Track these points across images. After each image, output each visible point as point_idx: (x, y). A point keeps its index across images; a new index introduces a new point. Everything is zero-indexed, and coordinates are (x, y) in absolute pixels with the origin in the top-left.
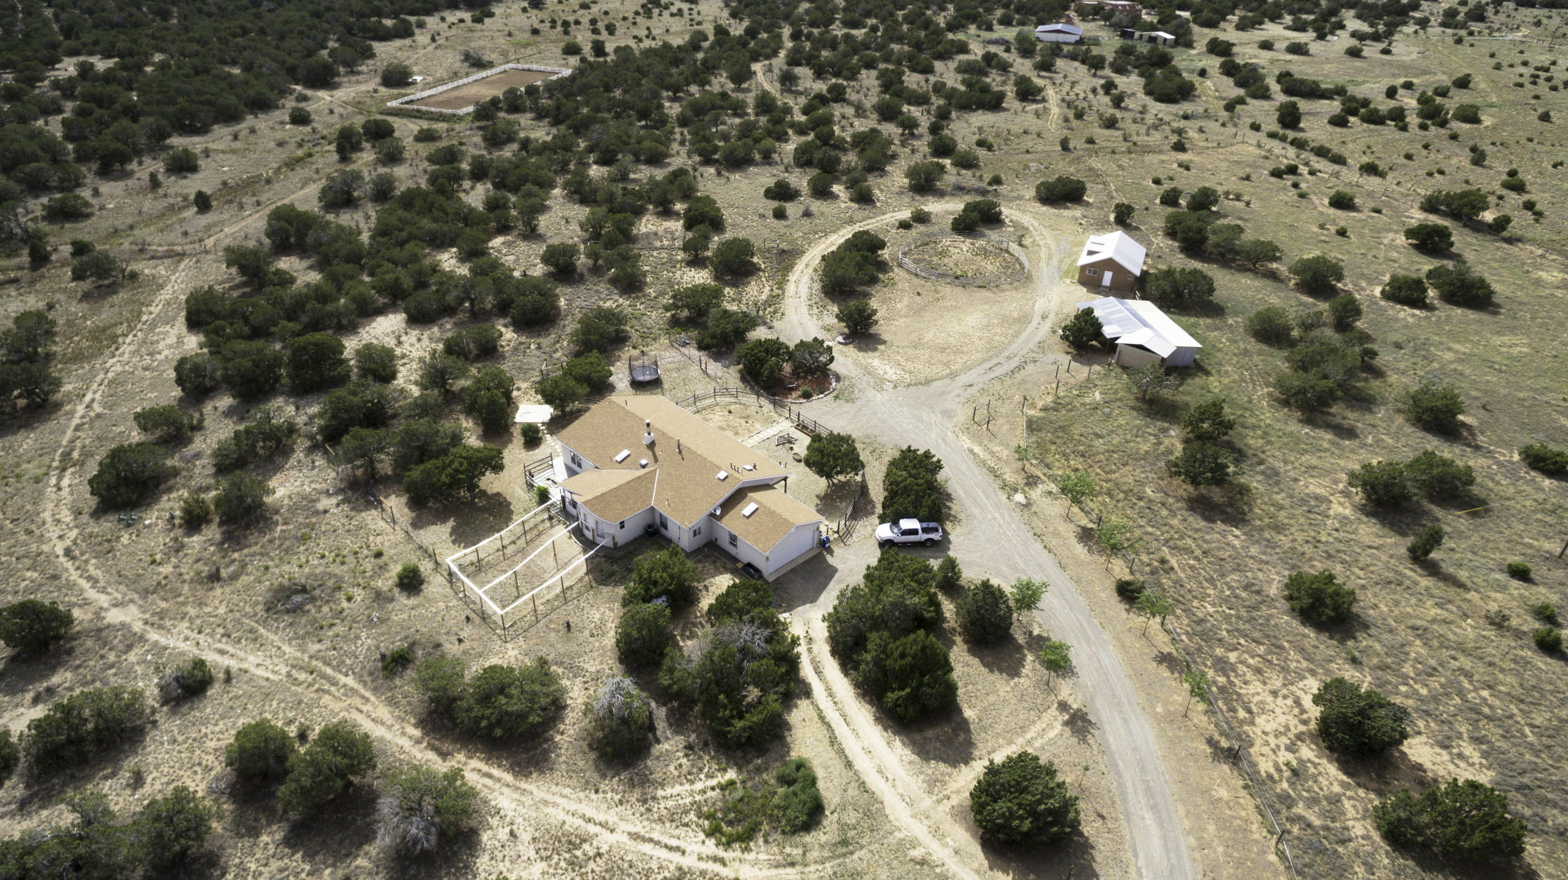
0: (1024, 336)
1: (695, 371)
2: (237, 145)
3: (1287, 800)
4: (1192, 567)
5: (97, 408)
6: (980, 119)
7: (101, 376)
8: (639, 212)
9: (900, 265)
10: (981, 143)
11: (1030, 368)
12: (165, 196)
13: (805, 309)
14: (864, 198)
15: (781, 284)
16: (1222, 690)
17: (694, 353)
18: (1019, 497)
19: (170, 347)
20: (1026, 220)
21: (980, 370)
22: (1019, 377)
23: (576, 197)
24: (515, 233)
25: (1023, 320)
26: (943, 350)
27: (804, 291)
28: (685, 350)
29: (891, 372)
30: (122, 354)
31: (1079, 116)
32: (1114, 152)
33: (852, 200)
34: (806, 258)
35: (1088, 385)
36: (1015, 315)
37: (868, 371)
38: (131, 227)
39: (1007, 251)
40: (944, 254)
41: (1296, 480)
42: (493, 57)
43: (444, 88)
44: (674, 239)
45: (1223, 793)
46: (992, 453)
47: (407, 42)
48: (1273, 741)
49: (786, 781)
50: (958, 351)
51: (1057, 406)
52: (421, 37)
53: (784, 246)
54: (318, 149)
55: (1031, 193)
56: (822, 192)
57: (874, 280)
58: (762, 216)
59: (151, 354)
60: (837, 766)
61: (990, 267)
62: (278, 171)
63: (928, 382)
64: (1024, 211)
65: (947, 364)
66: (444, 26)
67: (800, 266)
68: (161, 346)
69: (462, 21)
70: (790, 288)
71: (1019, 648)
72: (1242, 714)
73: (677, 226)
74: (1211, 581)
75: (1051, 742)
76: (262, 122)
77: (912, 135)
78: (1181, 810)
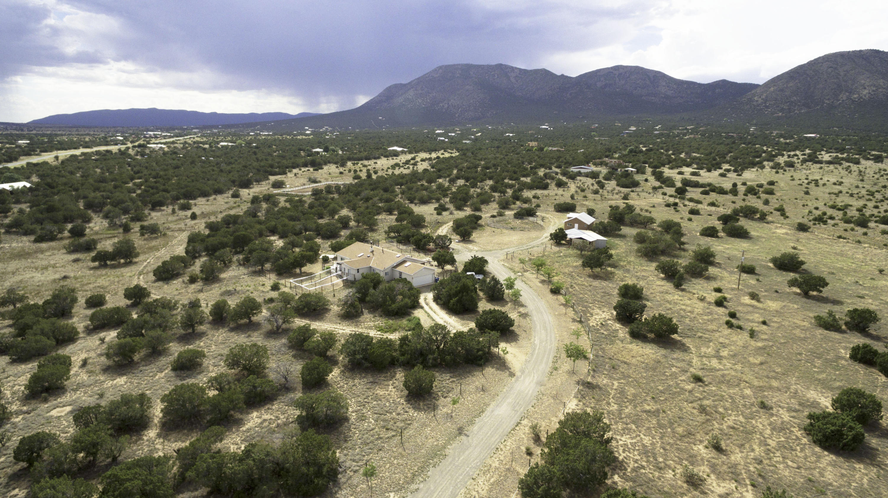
0: (536, 241)
2: (209, 203)
6: (537, 191)
9: (488, 226)
10: (534, 197)
12: (178, 216)
15: (436, 230)
16: (584, 311)
17: (395, 244)
21: (514, 248)
22: (529, 250)
25: (537, 238)
26: (499, 244)
27: (446, 228)
28: (391, 244)
29: (476, 248)
31: (583, 191)
32: (595, 200)
33: (471, 210)
34: (448, 224)
35: (558, 252)
36: (534, 237)
37: (467, 248)
38: (164, 223)
39: (536, 222)
40: (508, 223)
41: (637, 272)
42: (322, 180)
43: (299, 188)
46: (512, 265)
47: (284, 176)
49: (409, 320)
50: (506, 244)
51: (543, 256)
52: (290, 175)
53: (439, 221)
54: (242, 204)
55: (552, 209)
56: (459, 209)
58: (432, 214)
60: (428, 319)
61: (527, 226)
63: (491, 251)
64: (547, 214)
65: (500, 247)
70: (440, 229)
71: (506, 302)
72: (589, 315)
73: (394, 217)
76: (219, 197)
78: (556, 330)
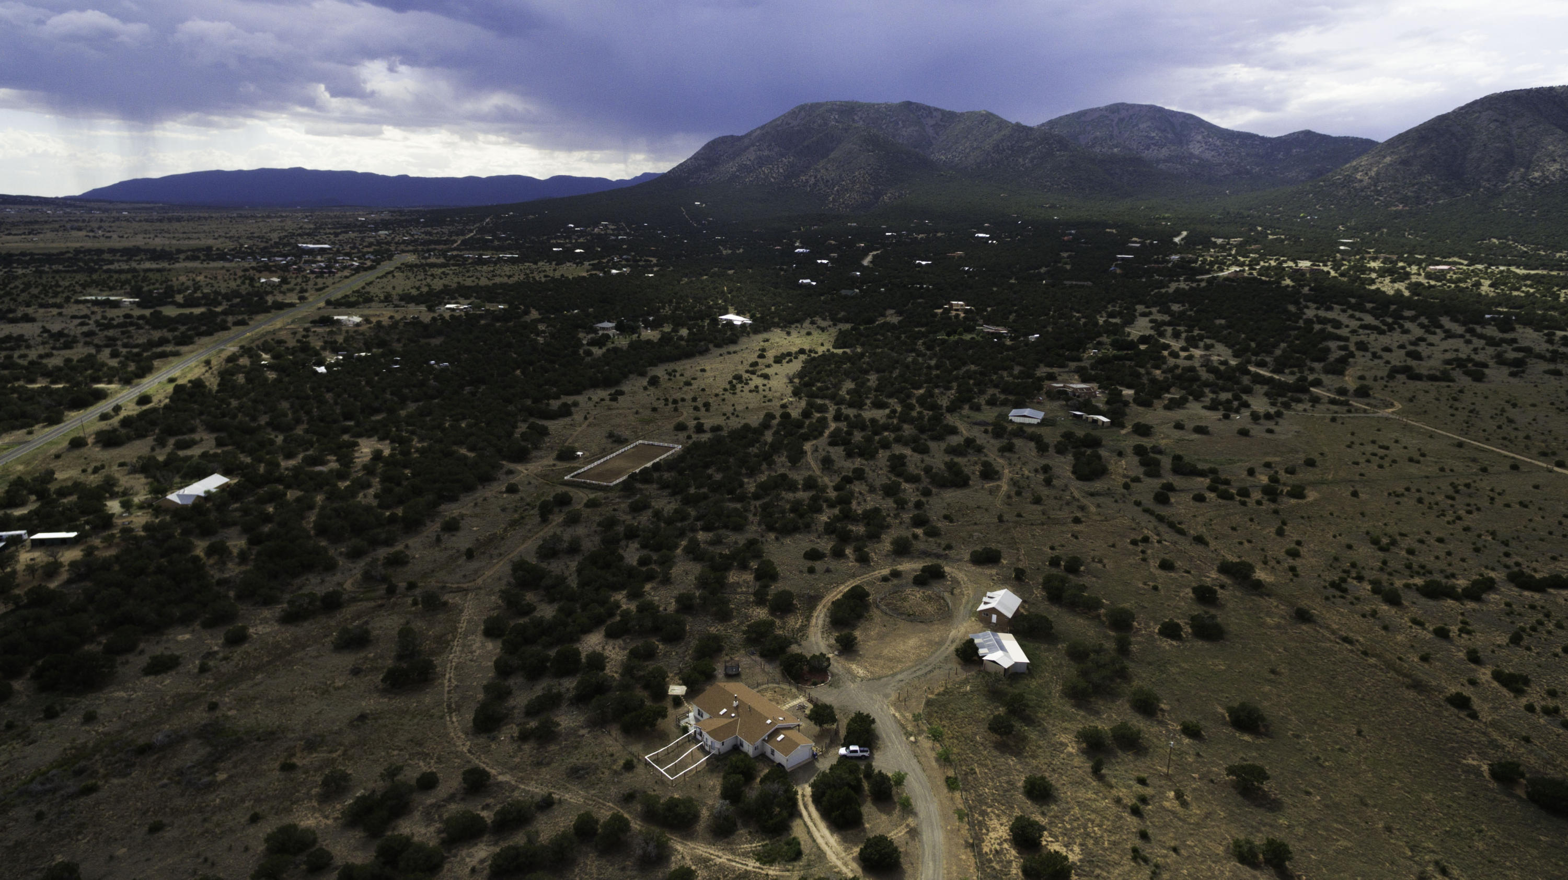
0: (939, 652)
1: (758, 669)
2: (478, 510)
3: (990, 861)
4: (985, 773)
5: (455, 683)
6: (951, 496)
7: (449, 665)
8: (727, 568)
9: (877, 607)
10: (946, 517)
11: (937, 672)
12: (446, 549)
13: (819, 635)
14: (863, 560)
15: (808, 618)
16: (979, 822)
17: (758, 659)
18: (912, 739)
19: (479, 648)
20: (961, 576)
21: (909, 672)
22: (929, 676)
23: (691, 556)
24: (658, 580)
25: (940, 643)
26: (891, 660)
27: (820, 622)
28: (753, 657)
29: (861, 672)
30: (455, 652)
31: (1018, 494)
32: (1032, 524)
33: (857, 560)
34: (824, 601)
35: (966, 682)
36: (937, 640)
37: (849, 671)
38: (433, 571)
39: (943, 599)
40: (905, 599)
41: (1055, 735)
42: (627, 433)
43: (599, 462)
44: (748, 587)
45: (964, 857)
46: (904, 717)
47: (567, 420)
48: (993, 841)
49: (788, 844)
50: (899, 661)
51: (945, 692)
52: (578, 417)
53: (812, 593)
54: (526, 513)
55: (967, 557)
56: (838, 554)
57: (860, 617)
58: (801, 572)
59: (472, 652)
60: (810, 841)
61: (930, 608)
62: (505, 530)
63: (880, 678)
64: (960, 570)
65: (892, 669)
66: (591, 404)
67: (820, 607)
68: (474, 647)
69: (602, 400)
70: (814, 621)
71: (895, 803)
72: (984, 831)
73: (749, 577)
74: (992, 779)
75: (900, 837)
76: (489, 492)
77: (903, 508)
78: (945, 862)
